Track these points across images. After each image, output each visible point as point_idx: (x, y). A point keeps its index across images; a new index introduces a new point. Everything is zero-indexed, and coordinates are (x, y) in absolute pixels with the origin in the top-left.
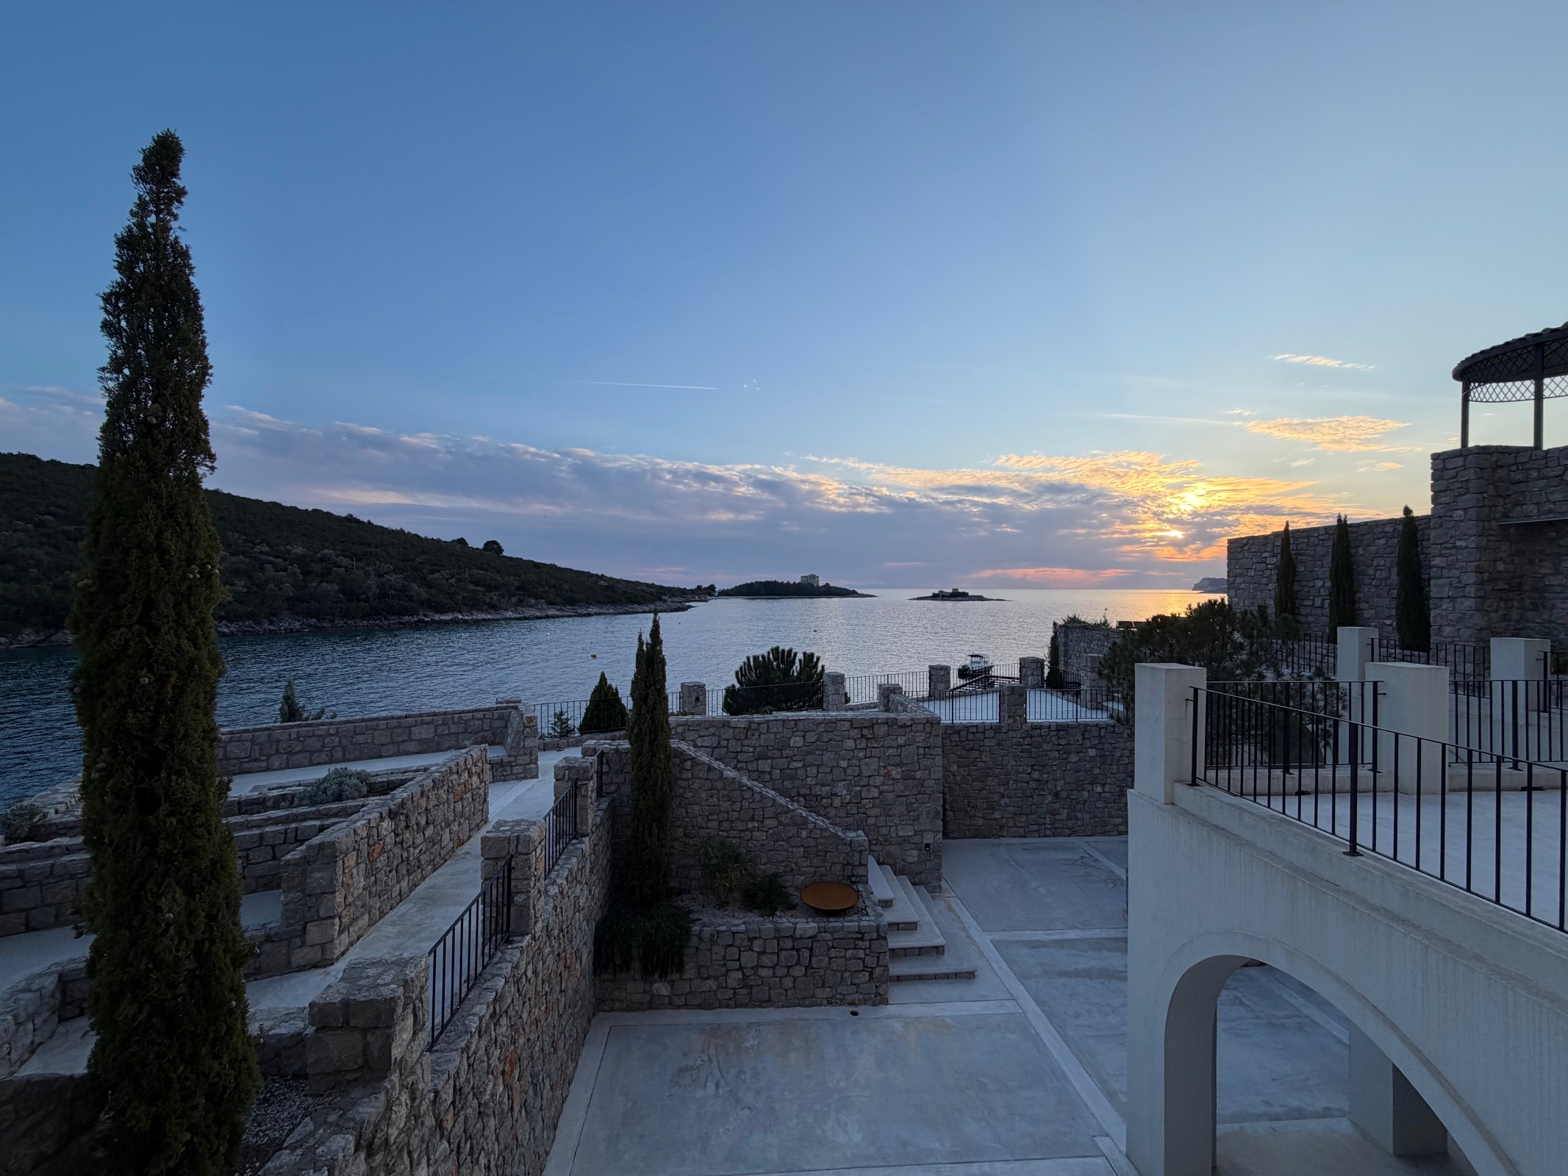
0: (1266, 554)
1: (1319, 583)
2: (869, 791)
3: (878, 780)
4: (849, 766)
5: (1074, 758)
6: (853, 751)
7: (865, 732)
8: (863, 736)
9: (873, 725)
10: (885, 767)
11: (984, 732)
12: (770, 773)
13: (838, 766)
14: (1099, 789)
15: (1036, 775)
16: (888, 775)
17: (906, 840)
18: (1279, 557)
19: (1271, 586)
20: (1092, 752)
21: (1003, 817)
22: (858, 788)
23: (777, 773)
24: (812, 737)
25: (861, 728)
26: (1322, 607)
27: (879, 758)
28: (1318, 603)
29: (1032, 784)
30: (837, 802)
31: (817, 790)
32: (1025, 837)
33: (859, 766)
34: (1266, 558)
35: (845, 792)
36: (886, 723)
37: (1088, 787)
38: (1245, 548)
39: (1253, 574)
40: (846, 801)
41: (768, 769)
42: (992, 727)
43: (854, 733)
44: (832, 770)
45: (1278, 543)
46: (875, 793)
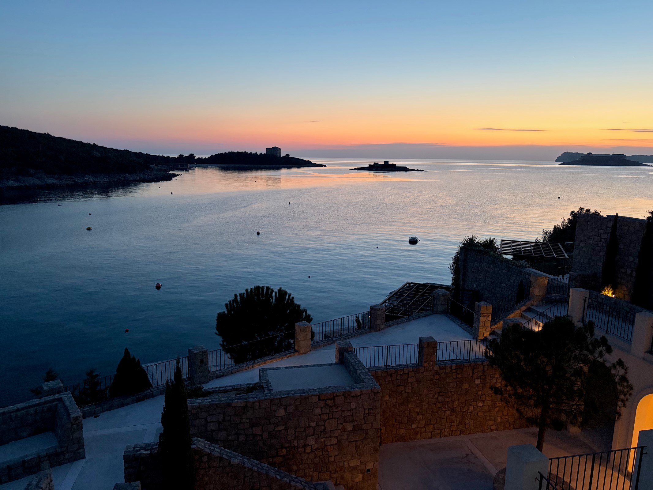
0: (602, 231)
1: (631, 259)
2: (330, 440)
3: (337, 433)
4: (317, 425)
5: (466, 386)
6: (320, 415)
7: (329, 402)
8: (327, 405)
9: (334, 397)
10: (342, 424)
11: (408, 374)
12: (261, 435)
13: (309, 426)
14: (480, 404)
15: (441, 399)
16: (344, 429)
17: (354, 468)
18: (609, 235)
19: (602, 253)
20: (478, 382)
21: (418, 427)
22: (323, 440)
23: (266, 435)
24: (291, 409)
25: (326, 400)
26: (631, 275)
27: (338, 418)
28: (629, 272)
29: (439, 405)
30: (308, 449)
31: (295, 443)
32: (431, 438)
33: (324, 425)
34: (601, 233)
35: (313, 443)
36: (343, 395)
37: (474, 403)
38: (589, 223)
39: (591, 242)
40: (315, 448)
41: (260, 433)
42: (413, 366)
43: (321, 404)
44: (305, 430)
45: (610, 224)
46: (334, 441)
